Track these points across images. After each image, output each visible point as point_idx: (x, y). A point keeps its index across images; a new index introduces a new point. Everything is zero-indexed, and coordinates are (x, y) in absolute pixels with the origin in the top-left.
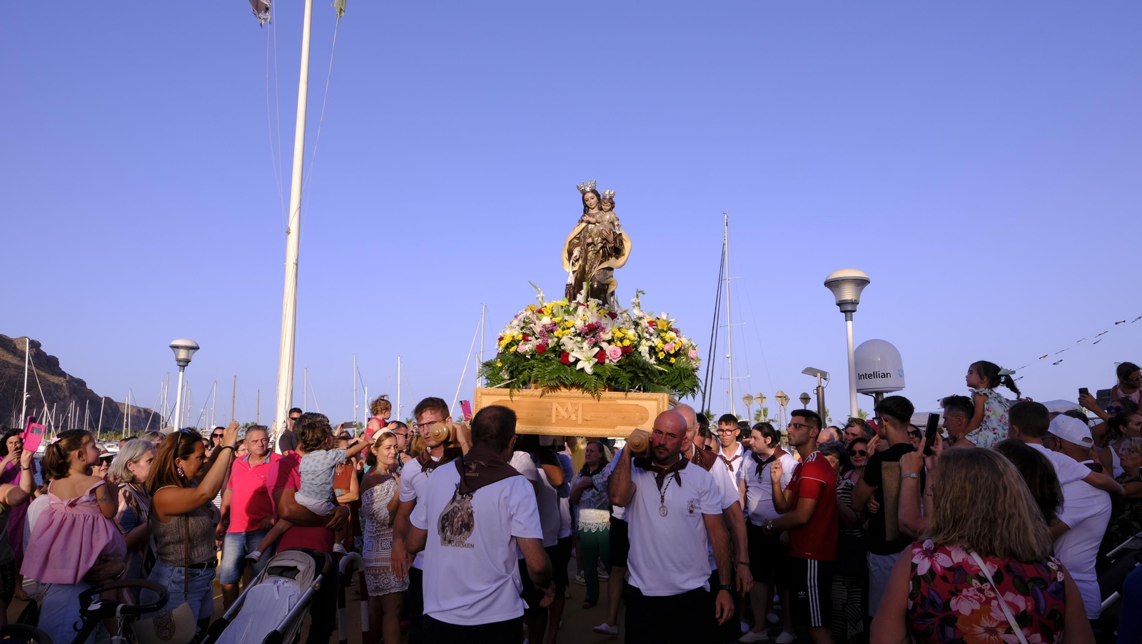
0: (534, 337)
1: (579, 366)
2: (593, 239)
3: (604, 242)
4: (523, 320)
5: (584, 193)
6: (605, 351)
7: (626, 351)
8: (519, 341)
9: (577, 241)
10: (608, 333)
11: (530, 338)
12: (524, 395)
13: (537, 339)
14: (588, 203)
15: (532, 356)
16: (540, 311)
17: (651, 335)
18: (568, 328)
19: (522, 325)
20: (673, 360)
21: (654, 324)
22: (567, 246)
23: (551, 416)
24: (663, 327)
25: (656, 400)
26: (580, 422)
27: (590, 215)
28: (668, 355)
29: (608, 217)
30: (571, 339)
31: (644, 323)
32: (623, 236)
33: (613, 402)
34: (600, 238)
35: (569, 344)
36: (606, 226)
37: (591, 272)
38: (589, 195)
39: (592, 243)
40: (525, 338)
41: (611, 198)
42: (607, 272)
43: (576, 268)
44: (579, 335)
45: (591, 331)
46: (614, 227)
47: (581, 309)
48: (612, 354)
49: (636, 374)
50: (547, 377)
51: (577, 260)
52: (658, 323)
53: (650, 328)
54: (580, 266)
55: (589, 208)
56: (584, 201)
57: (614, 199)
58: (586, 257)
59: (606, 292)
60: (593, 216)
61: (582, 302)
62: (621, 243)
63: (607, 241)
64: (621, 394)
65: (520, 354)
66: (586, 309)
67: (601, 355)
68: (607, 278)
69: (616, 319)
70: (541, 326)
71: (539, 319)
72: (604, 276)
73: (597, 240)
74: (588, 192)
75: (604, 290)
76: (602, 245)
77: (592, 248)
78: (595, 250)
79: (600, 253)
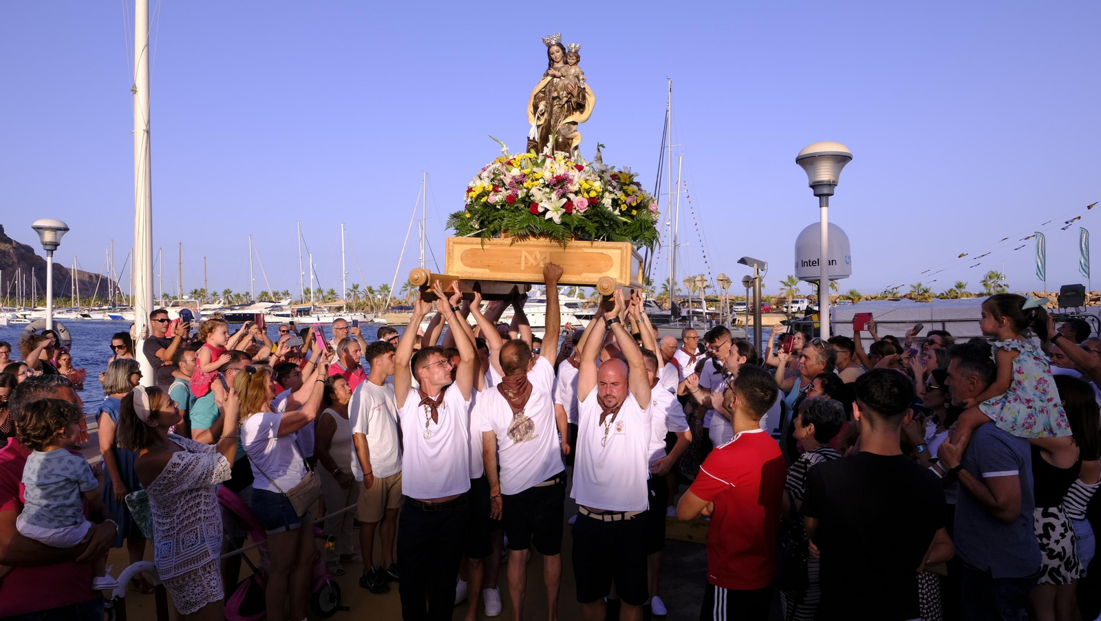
0: (504, 188)
1: (548, 216)
2: (558, 93)
3: (569, 96)
4: (492, 171)
5: (549, 46)
6: (572, 202)
7: (592, 202)
8: (489, 192)
9: (542, 95)
10: (575, 185)
11: (500, 189)
12: (494, 244)
13: (507, 190)
14: (553, 56)
15: (503, 206)
16: (509, 163)
17: (614, 188)
18: (537, 180)
19: (492, 177)
20: (634, 212)
21: (617, 177)
22: (532, 100)
23: (520, 263)
24: (626, 180)
25: (620, 248)
27: (555, 69)
28: (630, 207)
29: (573, 71)
30: (540, 190)
31: (608, 176)
32: (586, 90)
33: (579, 251)
34: (565, 92)
35: (537, 195)
36: (571, 80)
37: (556, 126)
38: (555, 48)
39: (558, 97)
41: (576, 52)
42: (572, 126)
43: (542, 122)
44: (547, 186)
45: (559, 183)
46: (579, 81)
47: (548, 161)
48: (579, 205)
49: (602, 224)
50: (517, 226)
51: (543, 114)
52: (621, 177)
53: (613, 181)
54: (546, 120)
55: (554, 61)
56: (549, 54)
57: (579, 53)
58: (551, 111)
59: (570, 146)
60: (558, 70)
61: (548, 154)
62: (584, 98)
63: (572, 95)
64: (587, 243)
65: (490, 204)
66: (554, 162)
67: (569, 206)
68: (571, 133)
69: (582, 171)
70: (511, 177)
71: (509, 171)
72: (569, 130)
73: (563, 94)
74: (553, 45)
75: (568, 144)
76: (567, 99)
77: (557, 102)
78: (560, 104)
79: (565, 107)
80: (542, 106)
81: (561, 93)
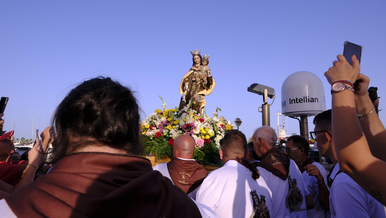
0: (155, 128)
2: (196, 79)
3: (202, 81)
4: (151, 117)
5: (194, 55)
7: (207, 142)
8: (148, 129)
9: (187, 79)
10: (197, 130)
11: (153, 128)
13: (157, 129)
14: (195, 61)
15: (153, 138)
16: (162, 114)
17: (221, 132)
18: (175, 125)
19: (151, 120)
21: (224, 126)
22: (183, 81)
24: (229, 128)
27: (196, 67)
29: (205, 69)
30: (176, 131)
31: (219, 125)
32: (212, 78)
35: (174, 134)
36: (203, 73)
37: (193, 96)
38: (197, 57)
39: (195, 81)
40: (151, 128)
42: (202, 96)
43: (185, 93)
44: (181, 129)
45: (188, 128)
46: (208, 73)
47: (184, 115)
48: (199, 143)
52: (226, 126)
53: (221, 128)
54: (188, 92)
55: (195, 63)
56: (194, 59)
57: (208, 60)
58: (191, 88)
59: (200, 107)
61: (185, 110)
63: (203, 81)
65: (147, 136)
66: (187, 115)
68: (201, 100)
69: (203, 123)
70: (160, 122)
71: (160, 118)
72: (200, 98)
73: (198, 80)
74: (196, 55)
75: (199, 105)
76: (200, 82)
77: (195, 83)
78: (196, 85)
79: (199, 86)
80: (187, 85)
81: (197, 79)
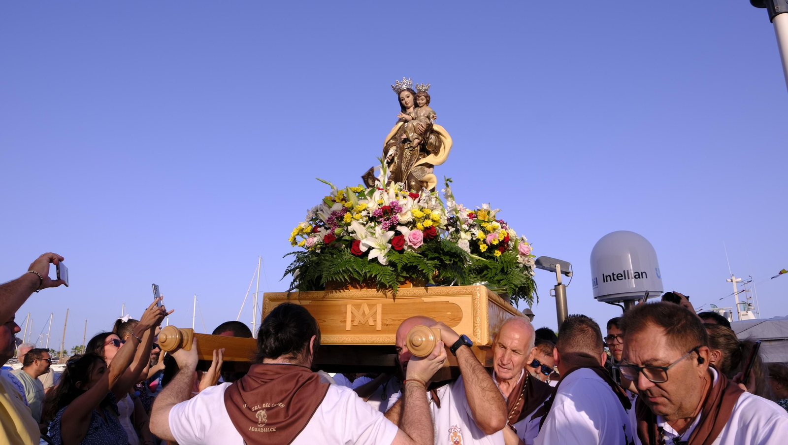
0: (323, 227)
1: (371, 256)
2: (408, 135)
3: (421, 138)
4: (315, 211)
5: (399, 92)
6: (403, 236)
7: (430, 234)
8: (308, 234)
9: (392, 141)
10: (405, 215)
11: (319, 229)
12: (314, 298)
13: (326, 229)
15: (322, 249)
16: (334, 200)
17: (471, 227)
18: (360, 212)
19: (314, 217)
20: (498, 253)
21: (475, 215)
22: (384, 147)
23: (345, 321)
24: (485, 217)
25: (470, 294)
26: (379, 327)
27: (406, 114)
28: (491, 248)
29: (424, 112)
30: (363, 224)
32: (441, 131)
33: (417, 300)
34: (415, 134)
35: (358, 228)
37: (408, 170)
40: (314, 231)
41: (425, 91)
42: (426, 169)
43: (392, 168)
44: (371, 219)
45: (387, 214)
47: (378, 193)
48: (412, 239)
49: (441, 261)
51: (393, 159)
52: (480, 214)
53: (470, 220)
54: (396, 165)
56: (400, 100)
58: (402, 155)
60: (410, 114)
64: (421, 290)
65: (309, 248)
66: (384, 194)
67: (397, 243)
69: (417, 200)
70: (330, 213)
71: (330, 207)
73: (413, 136)
74: (404, 90)
75: (422, 187)
76: (419, 141)
77: (407, 144)
78: (411, 147)
79: (417, 150)
80: (392, 152)
81: (411, 135)
